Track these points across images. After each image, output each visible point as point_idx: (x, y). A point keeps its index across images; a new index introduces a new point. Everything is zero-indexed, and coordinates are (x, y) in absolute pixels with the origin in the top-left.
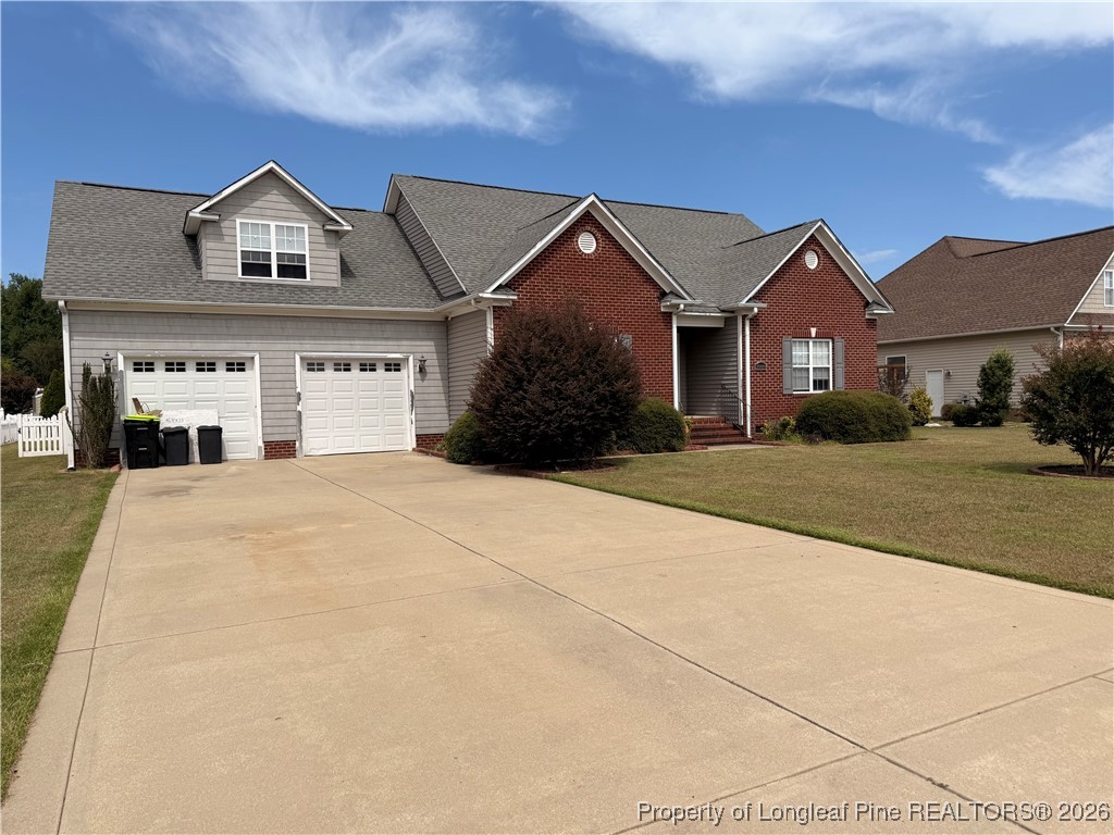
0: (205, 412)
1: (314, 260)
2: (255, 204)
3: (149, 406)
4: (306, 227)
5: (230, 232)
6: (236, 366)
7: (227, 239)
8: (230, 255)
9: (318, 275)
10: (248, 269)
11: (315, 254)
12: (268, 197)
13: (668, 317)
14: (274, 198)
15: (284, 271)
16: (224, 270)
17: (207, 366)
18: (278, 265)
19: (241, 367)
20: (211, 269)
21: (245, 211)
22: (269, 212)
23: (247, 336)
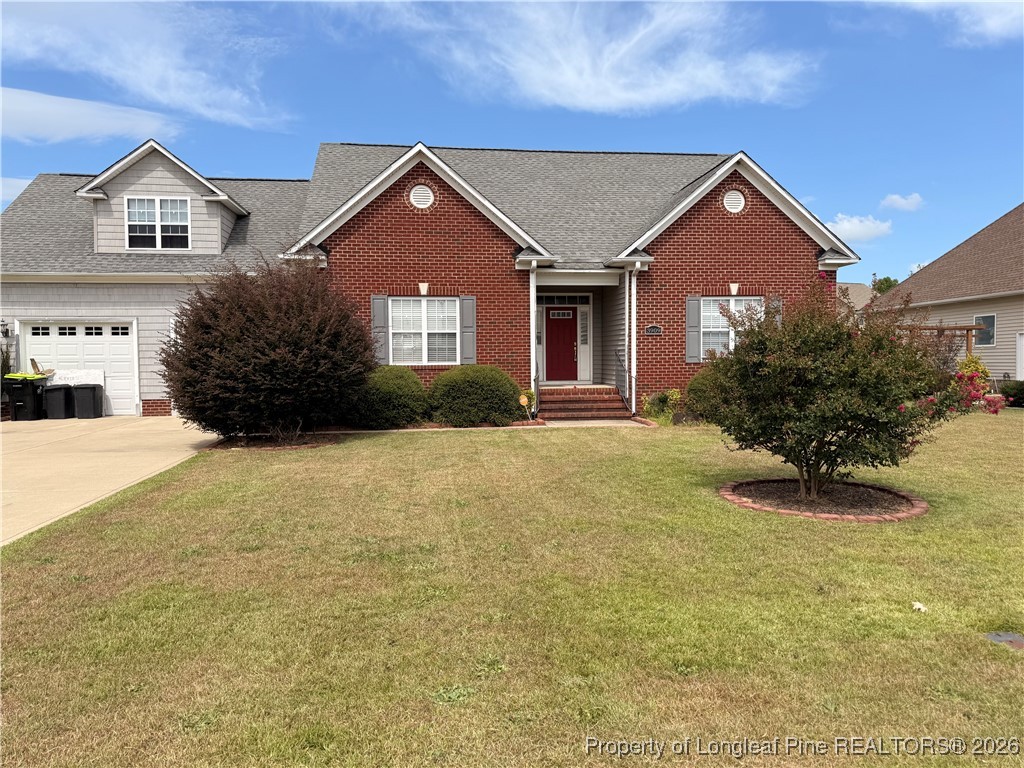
0: (93, 371)
1: (196, 231)
2: (142, 181)
3: (43, 366)
4: (188, 199)
5: (119, 208)
6: (121, 330)
7: (116, 215)
8: (119, 229)
9: (200, 244)
10: (133, 242)
11: (196, 224)
12: (154, 174)
13: (524, 275)
14: (159, 174)
15: (167, 242)
16: (113, 243)
17: (94, 330)
18: (162, 237)
19: (125, 331)
20: (102, 242)
21: (132, 188)
22: (154, 188)
23: (127, 303)
